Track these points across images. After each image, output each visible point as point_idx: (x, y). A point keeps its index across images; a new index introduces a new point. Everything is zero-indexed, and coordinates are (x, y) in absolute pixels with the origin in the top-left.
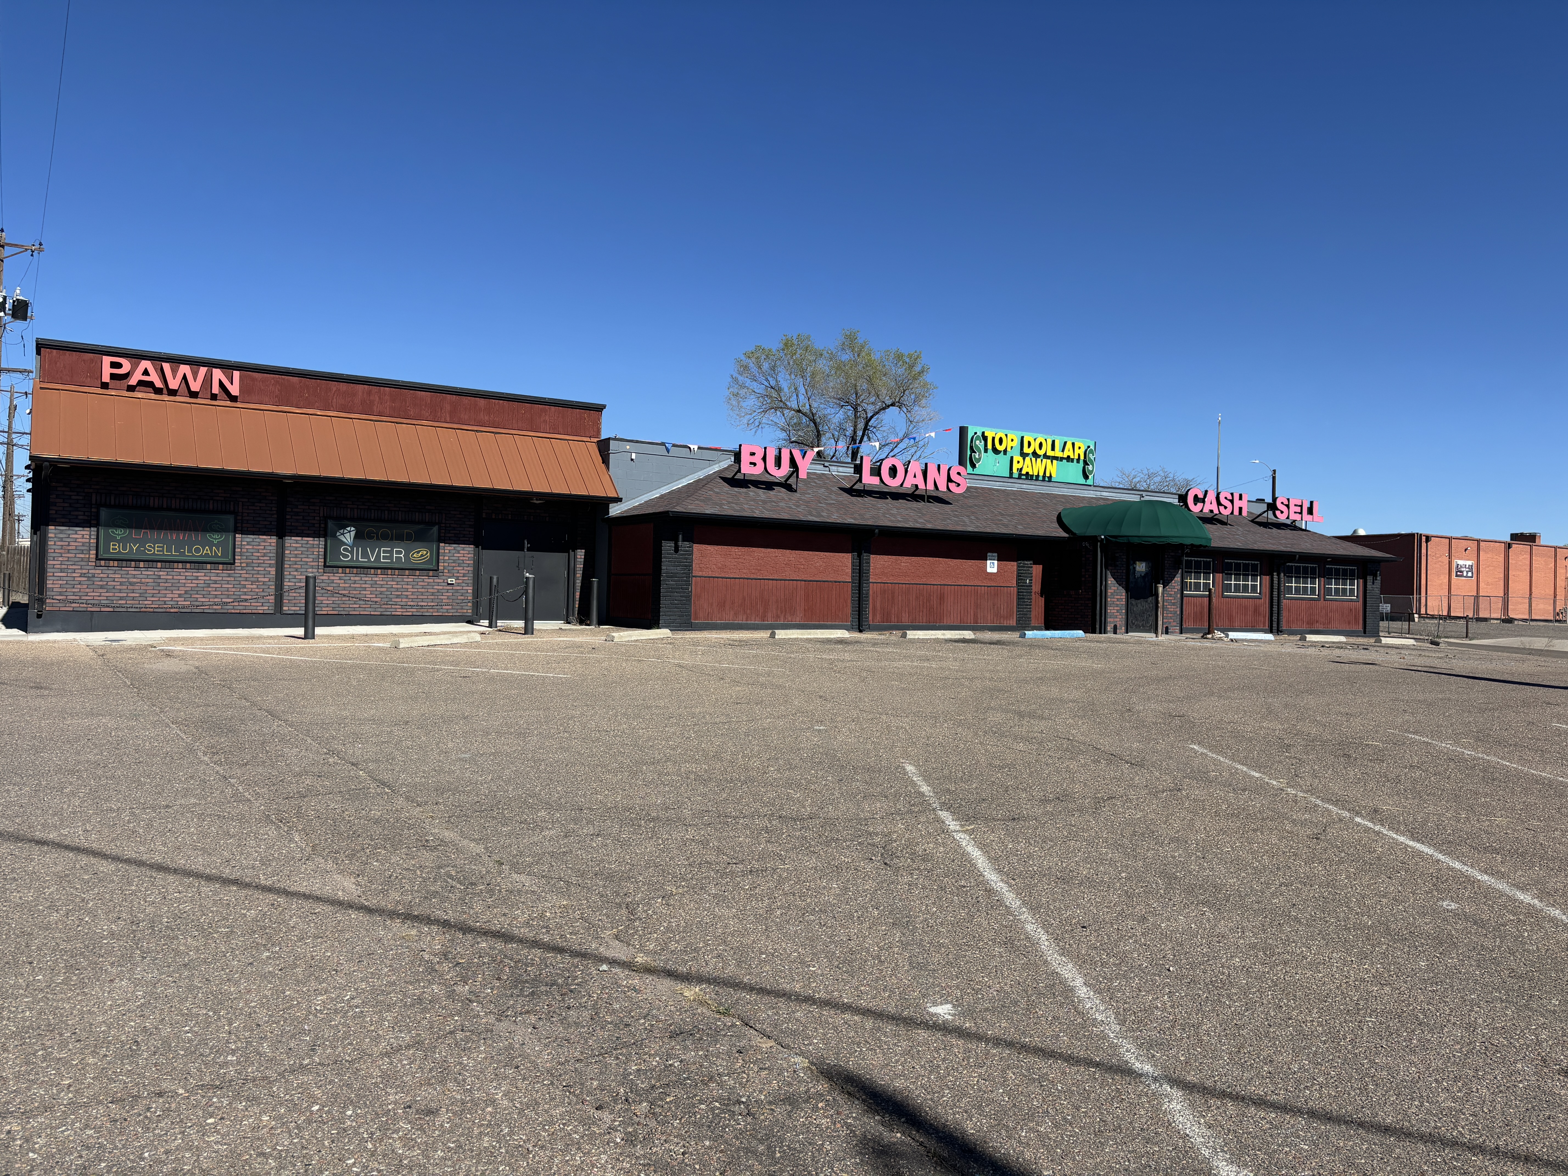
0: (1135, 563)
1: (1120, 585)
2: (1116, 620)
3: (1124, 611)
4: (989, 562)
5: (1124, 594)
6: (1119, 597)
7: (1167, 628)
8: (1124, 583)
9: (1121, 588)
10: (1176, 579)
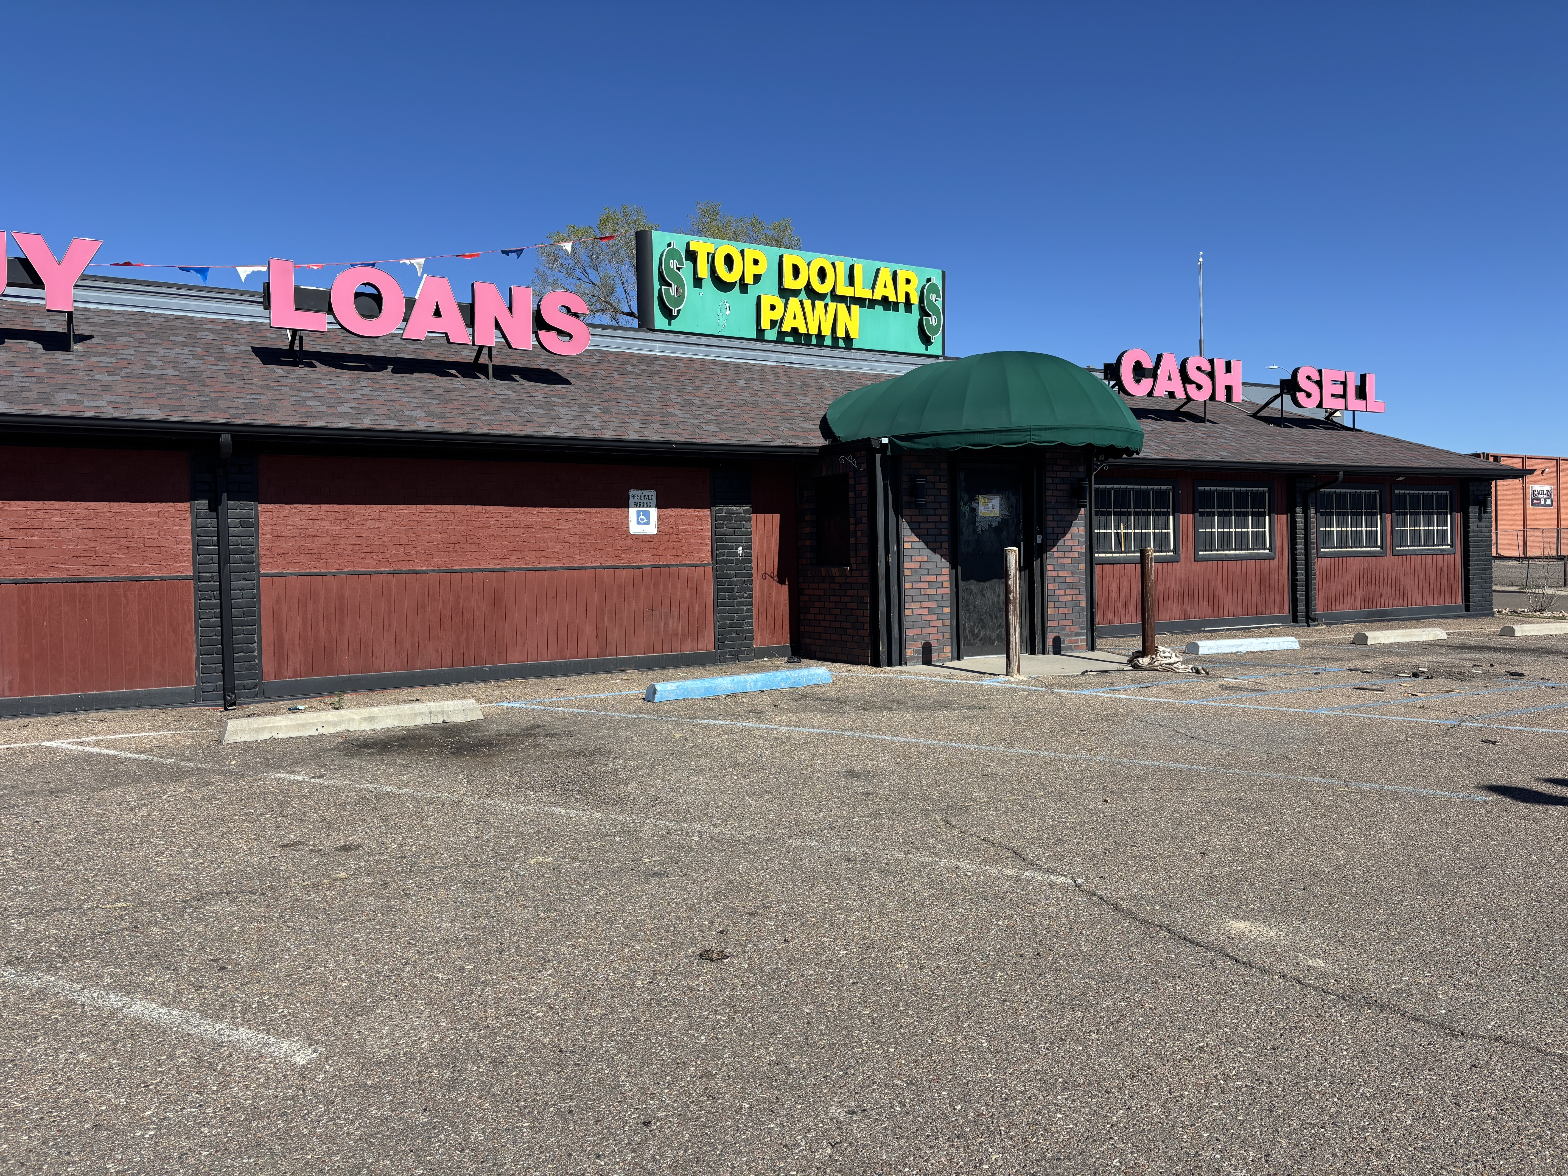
0: (973, 499)
1: (934, 550)
2: (928, 631)
3: (947, 610)
4: (633, 511)
5: (946, 571)
6: (932, 578)
7: (1057, 641)
8: (946, 545)
9: (937, 557)
10: (1073, 530)
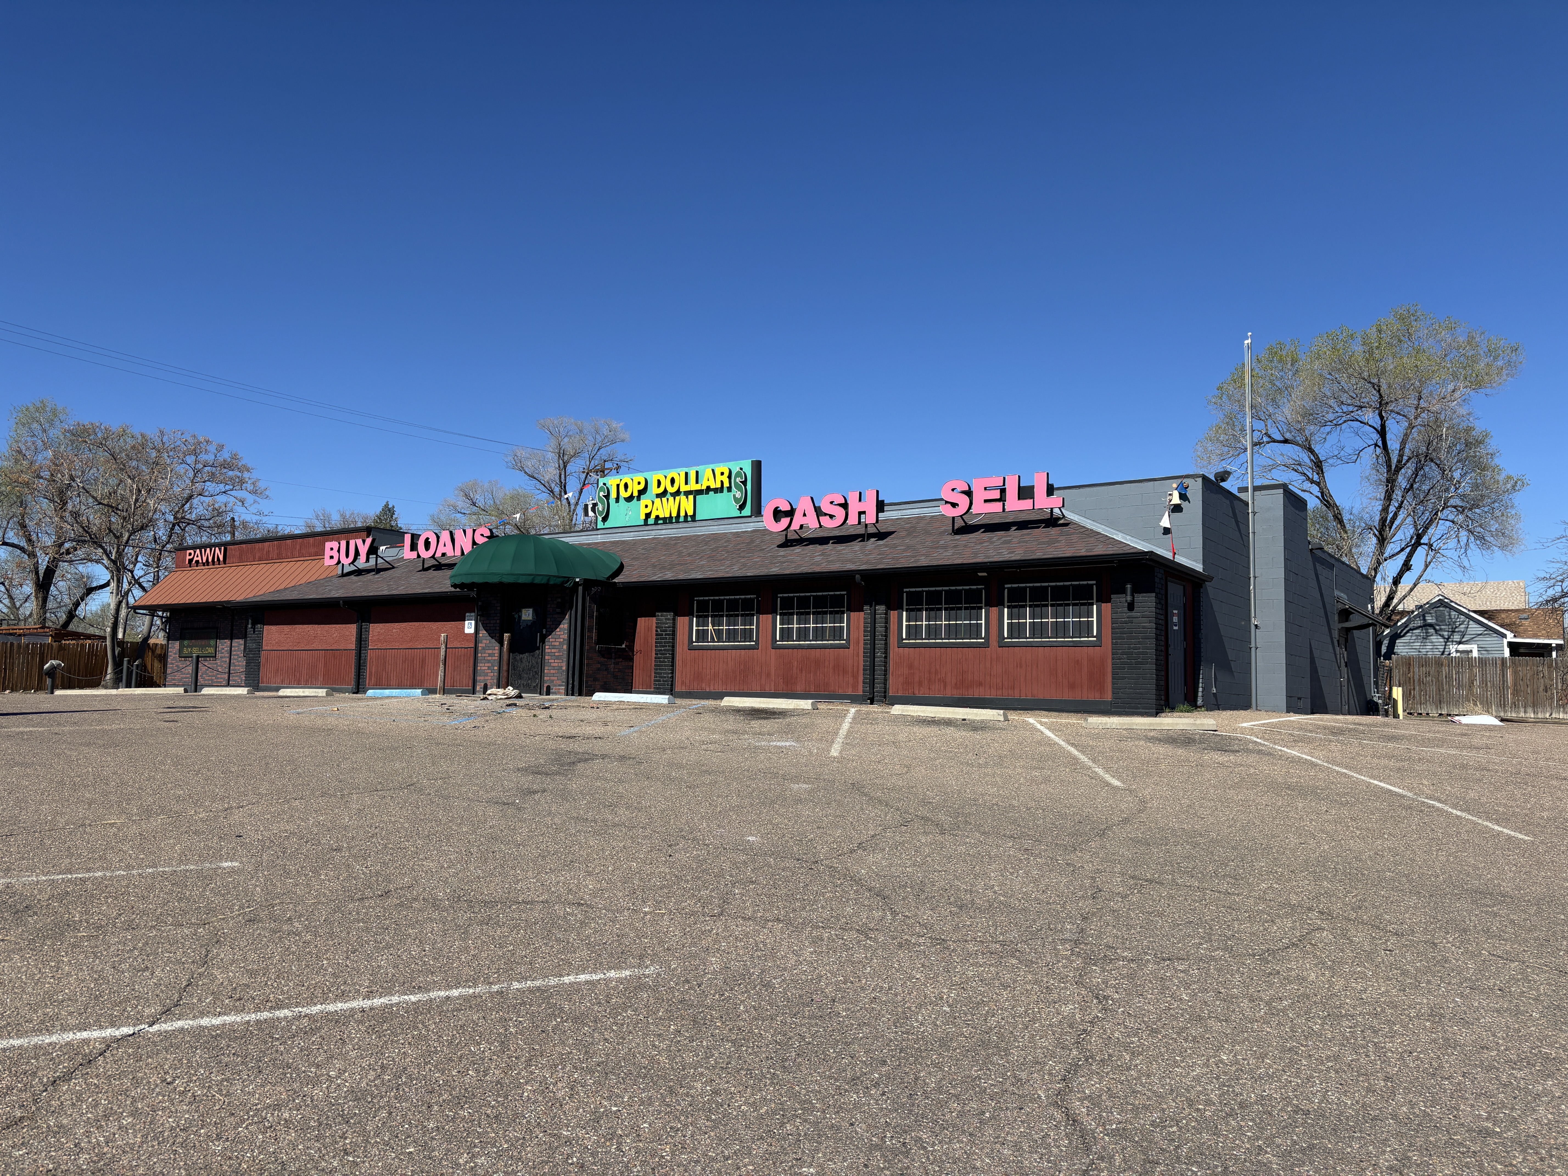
0: (521, 611)
1: (492, 638)
2: (486, 678)
3: (496, 668)
4: (467, 622)
5: (497, 648)
6: (490, 652)
7: (548, 688)
8: (498, 635)
9: (493, 641)
10: (562, 626)
